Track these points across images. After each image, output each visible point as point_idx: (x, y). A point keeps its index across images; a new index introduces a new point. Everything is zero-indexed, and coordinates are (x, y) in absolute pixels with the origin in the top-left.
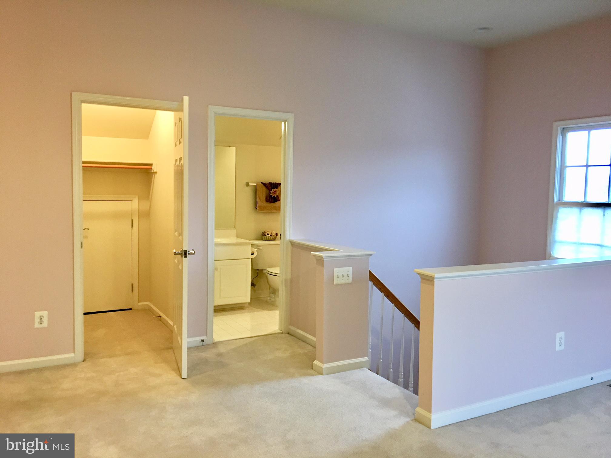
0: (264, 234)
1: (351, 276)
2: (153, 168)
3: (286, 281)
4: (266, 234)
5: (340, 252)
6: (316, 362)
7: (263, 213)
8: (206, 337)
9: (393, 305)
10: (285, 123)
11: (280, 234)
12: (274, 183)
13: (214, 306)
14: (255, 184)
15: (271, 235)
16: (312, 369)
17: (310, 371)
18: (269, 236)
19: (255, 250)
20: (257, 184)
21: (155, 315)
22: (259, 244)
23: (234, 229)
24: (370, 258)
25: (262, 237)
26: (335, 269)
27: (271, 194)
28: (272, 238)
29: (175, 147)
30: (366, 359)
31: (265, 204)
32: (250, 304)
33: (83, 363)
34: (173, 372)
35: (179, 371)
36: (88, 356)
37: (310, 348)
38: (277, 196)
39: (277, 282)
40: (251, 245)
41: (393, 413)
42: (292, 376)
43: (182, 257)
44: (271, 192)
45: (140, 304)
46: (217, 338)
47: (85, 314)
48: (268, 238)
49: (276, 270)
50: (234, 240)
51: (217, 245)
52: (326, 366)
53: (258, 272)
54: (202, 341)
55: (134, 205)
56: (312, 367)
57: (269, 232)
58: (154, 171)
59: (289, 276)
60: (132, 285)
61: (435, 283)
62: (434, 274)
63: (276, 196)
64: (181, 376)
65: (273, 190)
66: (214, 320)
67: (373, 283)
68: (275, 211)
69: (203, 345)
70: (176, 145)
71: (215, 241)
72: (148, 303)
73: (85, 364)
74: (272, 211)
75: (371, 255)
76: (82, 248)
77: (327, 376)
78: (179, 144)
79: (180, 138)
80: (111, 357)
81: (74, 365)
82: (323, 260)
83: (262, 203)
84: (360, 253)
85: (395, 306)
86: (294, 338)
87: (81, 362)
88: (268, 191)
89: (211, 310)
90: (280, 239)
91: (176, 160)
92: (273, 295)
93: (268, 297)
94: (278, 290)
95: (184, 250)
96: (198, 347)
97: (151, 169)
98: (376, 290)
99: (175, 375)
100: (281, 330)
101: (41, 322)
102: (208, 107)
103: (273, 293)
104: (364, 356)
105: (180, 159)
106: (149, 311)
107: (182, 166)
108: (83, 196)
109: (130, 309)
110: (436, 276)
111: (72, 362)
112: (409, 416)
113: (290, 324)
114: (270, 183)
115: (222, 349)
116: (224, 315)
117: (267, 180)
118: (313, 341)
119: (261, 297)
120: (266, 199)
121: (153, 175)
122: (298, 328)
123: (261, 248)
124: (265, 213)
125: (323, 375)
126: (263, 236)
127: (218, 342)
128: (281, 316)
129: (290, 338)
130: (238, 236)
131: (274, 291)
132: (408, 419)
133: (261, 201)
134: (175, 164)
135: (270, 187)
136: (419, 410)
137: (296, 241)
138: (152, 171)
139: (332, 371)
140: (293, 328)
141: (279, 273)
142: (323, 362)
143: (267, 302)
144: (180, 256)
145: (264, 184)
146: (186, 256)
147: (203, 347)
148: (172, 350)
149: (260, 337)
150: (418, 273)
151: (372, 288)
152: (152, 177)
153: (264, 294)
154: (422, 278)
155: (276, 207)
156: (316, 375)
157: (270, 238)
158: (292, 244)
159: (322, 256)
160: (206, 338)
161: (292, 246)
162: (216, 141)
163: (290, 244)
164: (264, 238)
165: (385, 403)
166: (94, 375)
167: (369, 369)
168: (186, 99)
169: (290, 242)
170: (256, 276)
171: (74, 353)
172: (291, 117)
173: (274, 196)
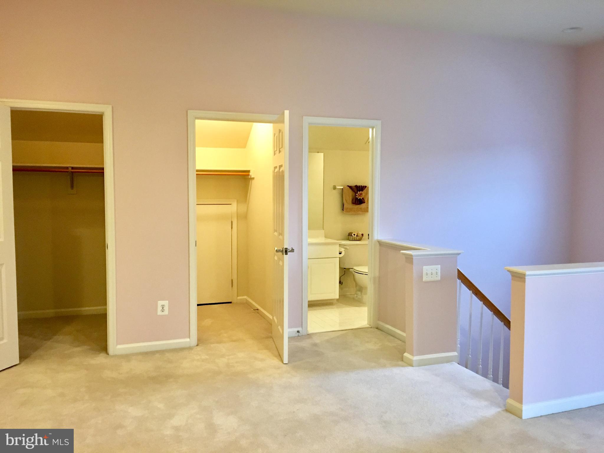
0: (350, 234)
1: (439, 274)
2: (250, 174)
3: (374, 278)
4: (353, 235)
5: (429, 251)
6: (406, 355)
7: (349, 214)
8: (301, 328)
9: (482, 302)
10: (373, 130)
11: (369, 234)
12: (359, 186)
13: (309, 301)
14: (342, 187)
15: (357, 236)
16: (403, 361)
17: (400, 363)
18: (355, 236)
19: (342, 250)
20: (344, 187)
21: (252, 308)
22: (346, 244)
23: (322, 230)
24: (459, 257)
25: (349, 238)
26: (424, 267)
27: (357, 197)
28: (359, 239)
29: (274, 155)
30: (455, 354)
31: (351, 206)
32: (337, 300)
33: (198, 347)
34: (275, 358)
35: (280, 357)
36: (200, 341)
37: (400, 342)
38: (363, 198)
39: (364, 280)
40: (339, 245)
41: (484, 403)
42: (384, 366)
43: (283, 254)
44: (357, 194)
45: (238, 298)
46: (311, 330)
47: (198, 305)
48: (355, 239)
49: (364, 269)
50: (322, 240)
51: (310, 244)
52: (416, 358)
53: (345, 271)
54: (298, 332)
55: (233, 208)
56: (402, 359)
57: (355, 232)
58: (252, 177)
59: (377, 274)
60: (232, 280)
61: (526, 280)
62: (525, 272)
63: (361, 198)
64: (282, 362)
65: (359, 192)
66: (308, 314)
67: (460, 281)
68: (361, 213)
69: (299, 336)
70: (275, 154)
71: (308, 241)
72: (245, 297)
73: (199, 348)
74: (358, 213)
75: (459, 254)
76: (196, 246)
77: (417, 368)
78: (279, 153)
79: (280, 148)
80: (220, 342)
81: (190, 348)
82: (413, 259)
83: (349, 205)
84: (447, 252)
85: (484, 304)
86: (383, 332)
87: (195, 346)
88: (354, 194)
89: (305, 305)
90: (368, 239)
91: (276, 168)
92: (359, 293)
93: (354, 294)
94: (366, 288)
95: (285, 248)
96: (294, 337)
97: (249, 175)
98: (464, 288)
99: (277, 360)
100: (370, 325)
101: (163, 310)
102: (303, 118)
103: (359, 291)
104: (453, 351)
105: (281, 166)
106: (246, 305)
107: (283, 172)
108: (197, 201)
109: (230, 303)
110: (528, 273)
111: (188, 346)
112: (500, 407)
113: (379, 320)
114: (356, 186)
115: (317, 340)
116: (315, 310)
117: (353, 184)
118: (403, 336)
119: (348, 295)
120: (353, 200)
121: (251, 181)
122: (387, 324)
123: (348, 248)
124: (352, 214)
125: (413, 366)
126: (350, 236)
127: (313, 334)
128: (369, 313)
129: (379, 332)
130: (326, 237)
131: (361, 289)
132: (499, 410)
133: (347, 202)
134: (274, 170)
135: (356, 190)
136: (510, 401)
137: (383, 240)
138: (250, 177)
139: (422, 364)
140: (381, 323)
141: (367, 271)
142: (412, 354)
143: (354, 299)
144: (280, 253)
145: (350, 187)
146: (286, 254)
147: (299, 337)
148: (272, 339)
149: (350, 331)
150: (509, 270)
151: (460, 285)
152: (249, 182)
153: (351, 291)
154: (512, 276)
155: (361, 208)
156: (406, 366)
157: (356, 239)
158: (380, 244)
159: (411, 254)
160: (302, 330)
161: (380, 246)
162: (310, 148)
163: (378, 244)
164: (351, 238)
165: (476, 394)
166: (207, 357)
167: (458, 364)
168: (287, 112)
169: (378, 241)
170: (343, 274)
171: (190, 338)
172: (378, 123)
173: (360, 198)
